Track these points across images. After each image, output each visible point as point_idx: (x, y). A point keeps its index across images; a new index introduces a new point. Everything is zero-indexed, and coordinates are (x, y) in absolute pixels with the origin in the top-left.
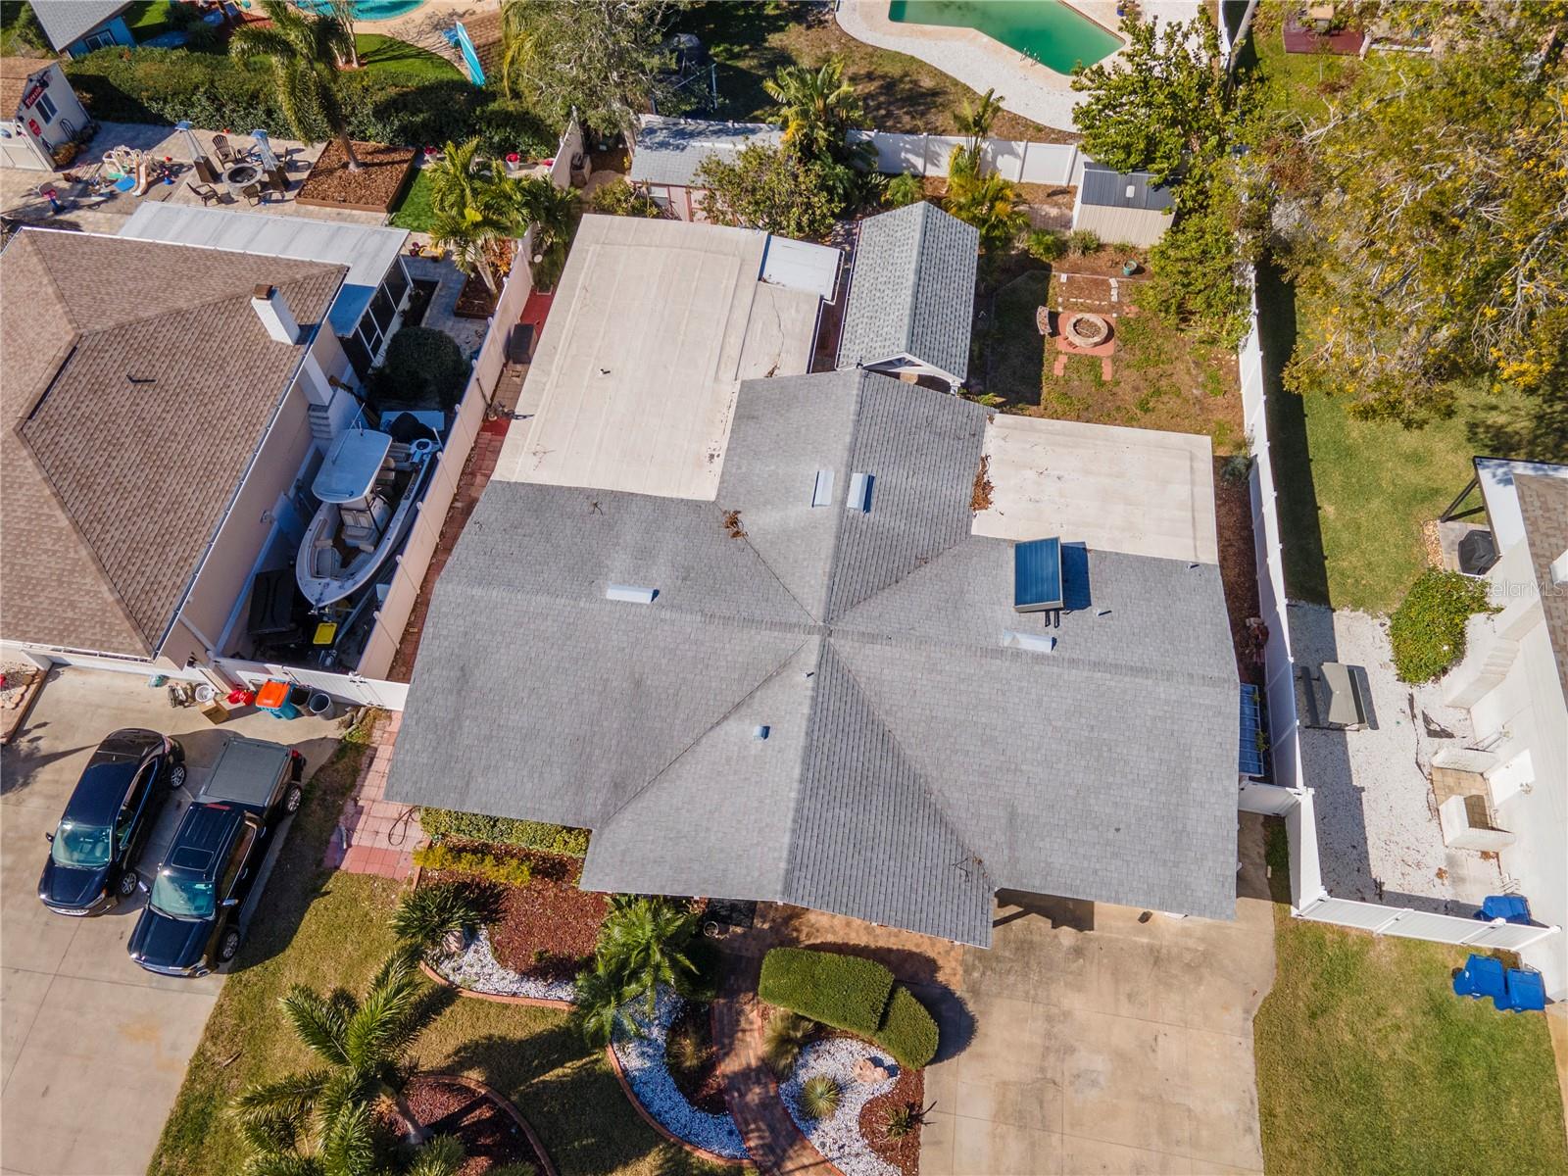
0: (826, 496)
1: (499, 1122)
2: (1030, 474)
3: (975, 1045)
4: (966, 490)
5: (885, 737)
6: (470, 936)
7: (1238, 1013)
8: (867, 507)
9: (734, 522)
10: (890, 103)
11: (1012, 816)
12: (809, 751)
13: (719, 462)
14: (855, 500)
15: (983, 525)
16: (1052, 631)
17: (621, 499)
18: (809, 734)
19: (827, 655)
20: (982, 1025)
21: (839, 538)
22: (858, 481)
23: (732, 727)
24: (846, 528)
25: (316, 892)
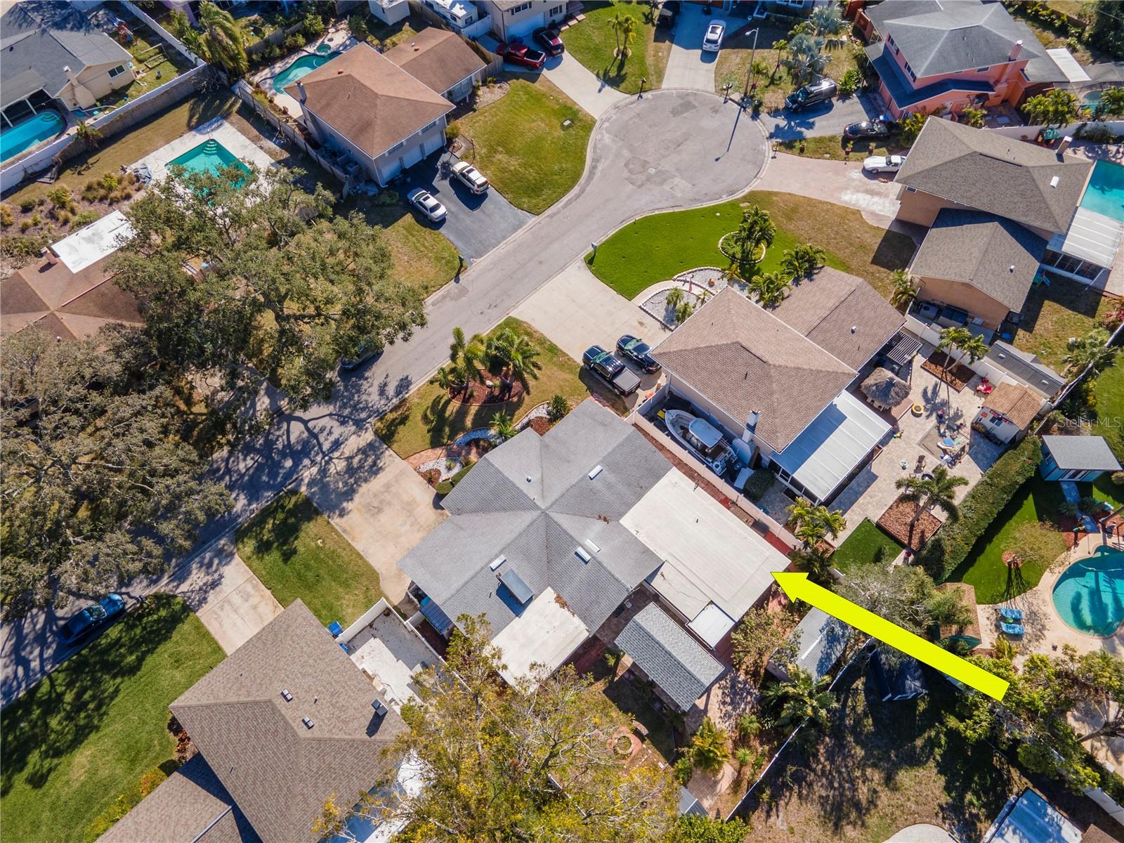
0: (589, 543)
1: (502, 400)
2: (556, 624)
3: (431, 506)
4: (565, 598)
5: (505, 510)
6: (549, 413)
7: (384, 572)
8: (576, 554)
9: (605, 519)
10: (842, 795)
11: (461, 528)
12: (514, 485)
13: (634, 533)
14: (580, 550)
15: (549, 594)
16: (496, 573)
17: (639, 497)
18: (518, 488)
19: (537, 508)
20: (434, 510)
21: (571, 537)
22: (587, 557)
23: (539, 476)
24: (574, 542)
25: (589, 388)
